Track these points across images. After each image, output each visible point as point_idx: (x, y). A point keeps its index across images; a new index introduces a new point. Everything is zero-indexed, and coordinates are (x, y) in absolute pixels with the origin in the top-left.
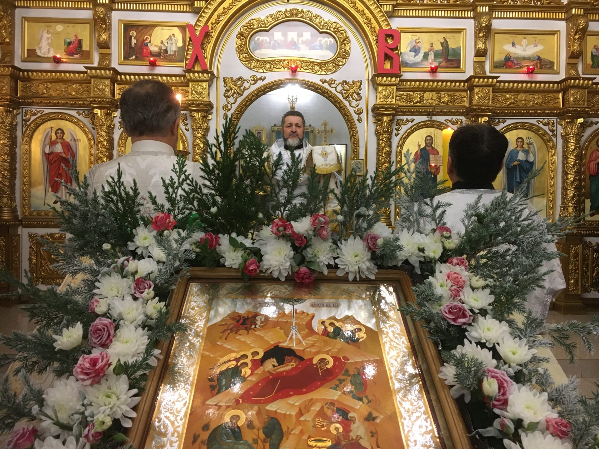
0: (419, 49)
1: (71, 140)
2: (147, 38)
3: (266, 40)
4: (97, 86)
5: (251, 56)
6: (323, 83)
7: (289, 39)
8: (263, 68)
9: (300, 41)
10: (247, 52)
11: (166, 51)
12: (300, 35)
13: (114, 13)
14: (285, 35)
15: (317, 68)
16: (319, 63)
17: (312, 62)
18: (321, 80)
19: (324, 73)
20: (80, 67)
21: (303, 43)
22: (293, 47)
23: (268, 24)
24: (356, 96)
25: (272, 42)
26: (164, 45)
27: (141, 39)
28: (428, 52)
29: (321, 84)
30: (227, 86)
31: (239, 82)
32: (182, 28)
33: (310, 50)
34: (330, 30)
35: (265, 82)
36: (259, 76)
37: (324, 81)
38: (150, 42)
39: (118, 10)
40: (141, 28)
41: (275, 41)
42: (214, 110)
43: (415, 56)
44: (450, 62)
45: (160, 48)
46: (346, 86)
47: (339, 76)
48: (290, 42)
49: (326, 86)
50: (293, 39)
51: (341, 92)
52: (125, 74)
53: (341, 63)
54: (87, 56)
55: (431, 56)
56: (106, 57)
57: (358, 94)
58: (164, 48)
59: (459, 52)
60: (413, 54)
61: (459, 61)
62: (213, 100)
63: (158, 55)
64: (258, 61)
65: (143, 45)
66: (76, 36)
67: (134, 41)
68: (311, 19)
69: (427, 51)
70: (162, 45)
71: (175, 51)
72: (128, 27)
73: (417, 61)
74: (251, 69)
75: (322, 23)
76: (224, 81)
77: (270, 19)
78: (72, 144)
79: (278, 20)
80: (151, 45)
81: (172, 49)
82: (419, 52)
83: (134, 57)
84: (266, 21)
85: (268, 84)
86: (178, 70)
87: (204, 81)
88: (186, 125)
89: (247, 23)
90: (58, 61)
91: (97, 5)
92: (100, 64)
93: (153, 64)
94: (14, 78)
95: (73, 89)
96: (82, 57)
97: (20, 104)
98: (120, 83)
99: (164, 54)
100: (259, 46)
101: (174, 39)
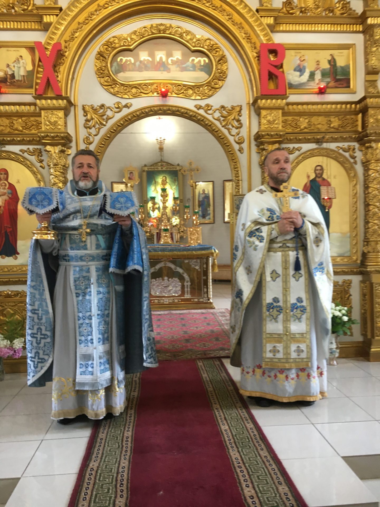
0: (304, 68)
3: (130, 61)
5: (114, 80)
6: (198, 109)
7: (158, 59)
8: (128, 94)
9: (170, 61)
10: (109, 76)
11: (13, 76)
12: (169, 55)
14: (152, 55)
15: (190, 92)
16: (192, 86)
17: (185, 85)
18: (196, 106)
19: (199, 98)
21: (174, 63)
22: (162, 69)
23: (132, 42)
24: (236, 124)
25: (138, 63)
28: (315, 71)
29: (195, 110)
30: (87, 115)
31: (102, 111)
33: (182, 71)
34: (203, 47)
35: (132, 109)
36: (124, 102)
37: (199, 107)
41: (141, 62)
42: (73, 144)
43: (300, 76)
44: (339, 83)
46: (224, 112)
47: (216, 101)
48: (158, 63)
49: (201, 112)
50: (161, 58)
51: (218, 120)
53: (217, 86)
55: (318, 76)
57: (238, 121)
58: (10, 73)
59: (348, 70)
60: (298, 73)
61: (348, 81)
62: (71, 131)
63: (4, 80)
64: (122, 85)
68: (181, 36)
69: (313, 69)
70: (8, 69)
71: (24, 76)
73: (302, 82)
74: (114, 95)
75: (194, 40)
76: (84, 109)
77: (133, 37)
79: (143, 37)
81: (20, 73)
82: (304, 72)
84: (129, 39)
85: (135, 111)
86: (28, 98)
87: (59, 109)
88: (41, 161)
89: (108, 41)
99: (10, 79)
100: (122, 68)
101: (21, 61)
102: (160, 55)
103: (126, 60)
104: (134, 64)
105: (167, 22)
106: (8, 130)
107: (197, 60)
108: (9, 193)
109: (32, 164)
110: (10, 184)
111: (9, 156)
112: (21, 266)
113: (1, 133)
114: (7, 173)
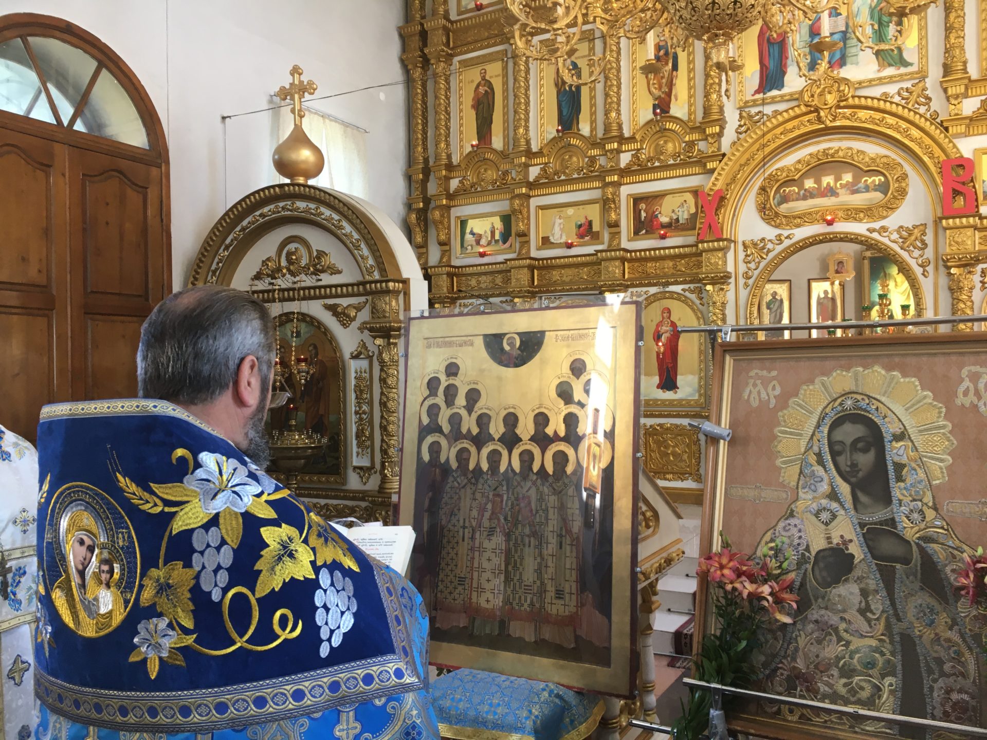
2: (657, 209)
3: (794, 190)
4: (607, 267)
5: (776, 213)
6: (871, 233)
7: (825, 185)
8: (791, 224)
9: (838, 185)
11: (677, 220)
13: (623, 188)
14: (818, 182)
15: (861, 215)
16: (864, 209)
17: (856, 209)
18: (868, 230)
19: (872, 220)
20: (590, 249)
21: (842, 186)
22: (829, 194)
23: (797, 172)
24: (919, 244)
26: (676, 214)
27: (650, 212)
29: (868, 234)
30: (747, 250)
31: (762, 244)
32: (696, 192)
33: (852, 194)
34: (878, 166)
35: (794, 240)
36: (786, 233)
37: (871, 230)
38: (660, 213)
39: (627, 184)
40: (650, 200)
41: (806, 190)
42: (732, 280)
45: (671, 219)
46: (903, 232)
47: (893, 221)
48: (825, 188)
49: (875, 235)
50: (828, 184)
51: (896, 242)
52: (635, 251)
53: (894, 206)
54: (596, 237)
56: (616, 235)
57: (923, 242)
58: (675, 217)
62: (730, 268)
63: (668, 226)
64: (785, 217)
65: (653, 217)
66: (586, 218)
67: (643, 214)
68: (852, 158)
70: (673, 214)
71: (687, 219)
72: (637, 200)
74: (776, 227)
75: (867, 160)
76: (744, 244)
77: (798, 166)
79: (809, 165)
80: (661, 217)
81: (683, 216)
83: (644, 231)
84: (793, 170)
85: (798, 242)
86: (691, 240)
87: (720, 249)
88: (701, 299)
89: (770, 175)
90: (569, 246)
91: (606, 185)
92: (610, 245)
93: (663, 237)
94: (531, 268)
95: (584, 273)
96: (592, 238)
97: (537, 293)
98: (631, 260)
99: (675, 224)
100: (785, 199)
101: (685, 206)
102: (828, 180)
103: (790, 191)
104: (798, 193)
105: (835, 145)
106: (672, 271)
107: (870, 180)
108: (671, 331)
109: (693, 302)
110: (672, 322)
111: (672, 296)
112: (680, 400)
113: (665, 276)
114: (669, 311)
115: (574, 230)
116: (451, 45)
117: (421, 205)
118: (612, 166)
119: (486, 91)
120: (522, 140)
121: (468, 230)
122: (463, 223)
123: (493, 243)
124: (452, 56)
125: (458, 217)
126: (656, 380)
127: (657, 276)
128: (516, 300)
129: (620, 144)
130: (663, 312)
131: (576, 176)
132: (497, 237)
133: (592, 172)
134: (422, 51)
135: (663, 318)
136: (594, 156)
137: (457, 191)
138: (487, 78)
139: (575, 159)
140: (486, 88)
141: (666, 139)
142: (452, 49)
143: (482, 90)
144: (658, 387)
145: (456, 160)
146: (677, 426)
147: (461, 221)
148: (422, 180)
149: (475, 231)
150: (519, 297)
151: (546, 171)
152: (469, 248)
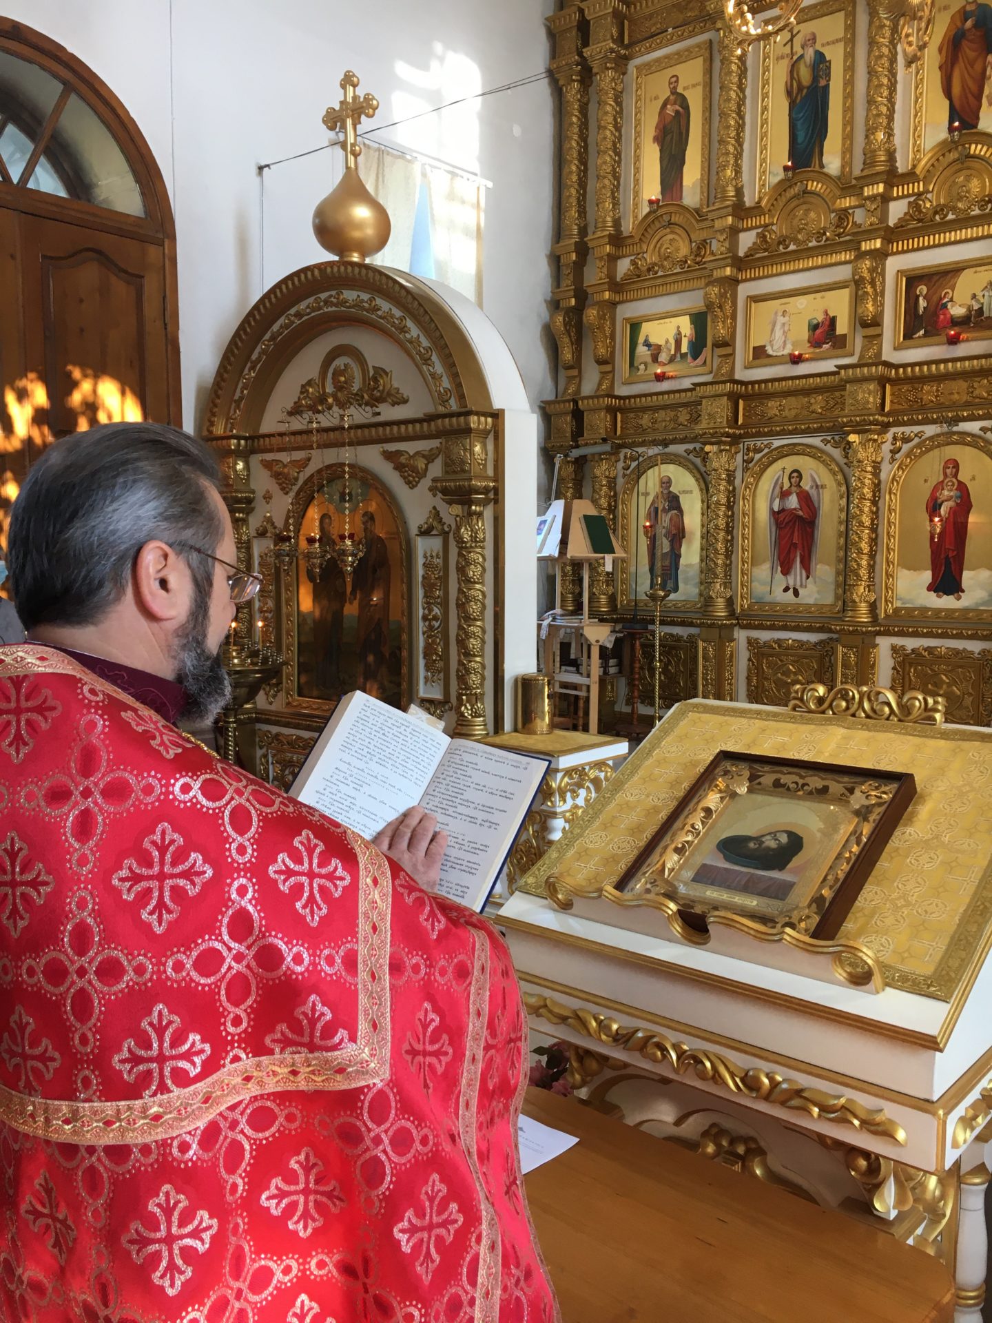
1: (812, 487)
2: (947, 293)
4: (855, 393)
11: (980, 311)
13: (889, 261)
20: (828, 366)
26: (978, 301)
27: (935, 299)
38: (951, 300)
39: (898, 253)
40: (936, 278)
45: (970, 309)
52: (904, 366)
54: (839, 343)
56: (874, 340)
58: (976, 307)
63: (964, 322)
65: (939, 307)
66: (826, 313)
67: (922, 303)
70: (974, 302)
72: (913, 279)
78: (813, 493)
80: (952, 306)
83: (922, 332)
90: (796, 360)
91: (861, 255)
92: (861, 357)
93: (953, 341)
94: (734, 398)
95: (818, 403)
96: (834, 347)
97: (741, 436)
98: (895, 382)
99: (975, 317)
108: (957, 497)
110: (960, 483)
111: (966, 440)
112: (966, 611)
113: (954, 406)
114: (956, 465)
115: (805, 334)
116: (626, 42)
117: (573, 302)
118: (871, 224)
119: (677, 112)
120: (730, 188)
121: (641, 340)
122: (635, 327)
123: (678, 358)
124: (627, 58)
125: (626, 320)
126: (927, 576)
127: (940, 406)
128: (708, 448)
129: (889, 185)
130: (946, 467)
131: (813, 243)
132: (684, 349)
133: (839, 235)
134: (580, 54)
135: (946, 475)
136: (846, 210)
137: (627, 277)
138: (680, 90)
139: (812, 215)
140: (678, 107)
141: (968, 172)
142: (627, 47)
143: (670, 110)
144: (930, 589)
145: (628, 227)
146: (957, 652)
147: (632, 326)
148: (574, 262)
149: (652, 340)
150: (712, 444)
151: (765, 237)
152: (642, 367)
